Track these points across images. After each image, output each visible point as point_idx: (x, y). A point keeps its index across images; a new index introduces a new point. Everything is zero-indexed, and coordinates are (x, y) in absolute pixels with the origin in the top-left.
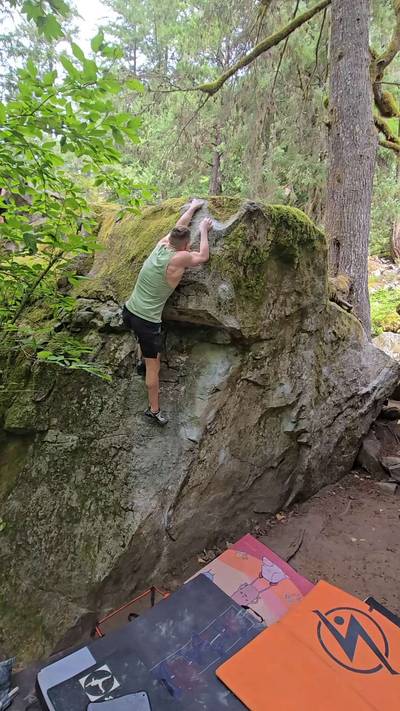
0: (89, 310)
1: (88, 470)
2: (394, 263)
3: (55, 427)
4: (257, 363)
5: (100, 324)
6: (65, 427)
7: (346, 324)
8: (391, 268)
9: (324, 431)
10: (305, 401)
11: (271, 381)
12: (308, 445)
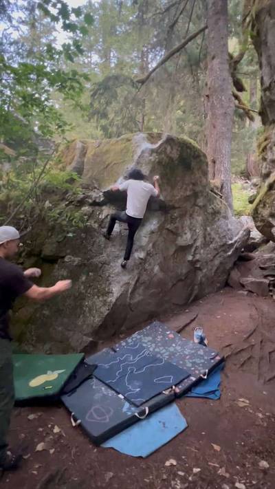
0: (84, 194)
1: (88, 275)
2: (249, 179)
3: (69, 254)
4: (173, 220)
5: (90, 201)
6: (74, 254)
7: (219, 204)
8: (247, 182)
9: (209, 263)
10: (198, 243)
11: (180, 231)
12: (200, 269)
